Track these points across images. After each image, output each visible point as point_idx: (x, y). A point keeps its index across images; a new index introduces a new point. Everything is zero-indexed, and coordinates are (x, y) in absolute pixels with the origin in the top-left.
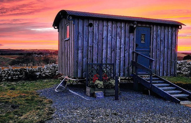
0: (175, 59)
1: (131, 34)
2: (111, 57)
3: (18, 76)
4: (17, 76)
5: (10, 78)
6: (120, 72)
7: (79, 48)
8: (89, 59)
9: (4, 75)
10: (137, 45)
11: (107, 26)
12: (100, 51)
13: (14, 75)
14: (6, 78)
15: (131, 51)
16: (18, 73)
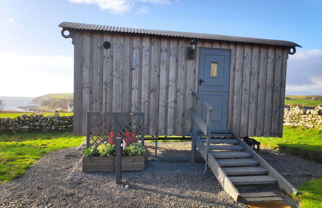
0: (280, 107)
1: (190, 62)
2: (149, 101)
3: (66, 126)
4: (64, 126)
5: (53, 128)
6: (167, 128)
7: (84, 86)
8: (104, 105)
9: (46, 124)
10: (201, 82)
11: (141, 48)
12: (127, 92)
13: (60, 124)
14: (48, 128)
15: (188, 92)
16: (66, 122)
